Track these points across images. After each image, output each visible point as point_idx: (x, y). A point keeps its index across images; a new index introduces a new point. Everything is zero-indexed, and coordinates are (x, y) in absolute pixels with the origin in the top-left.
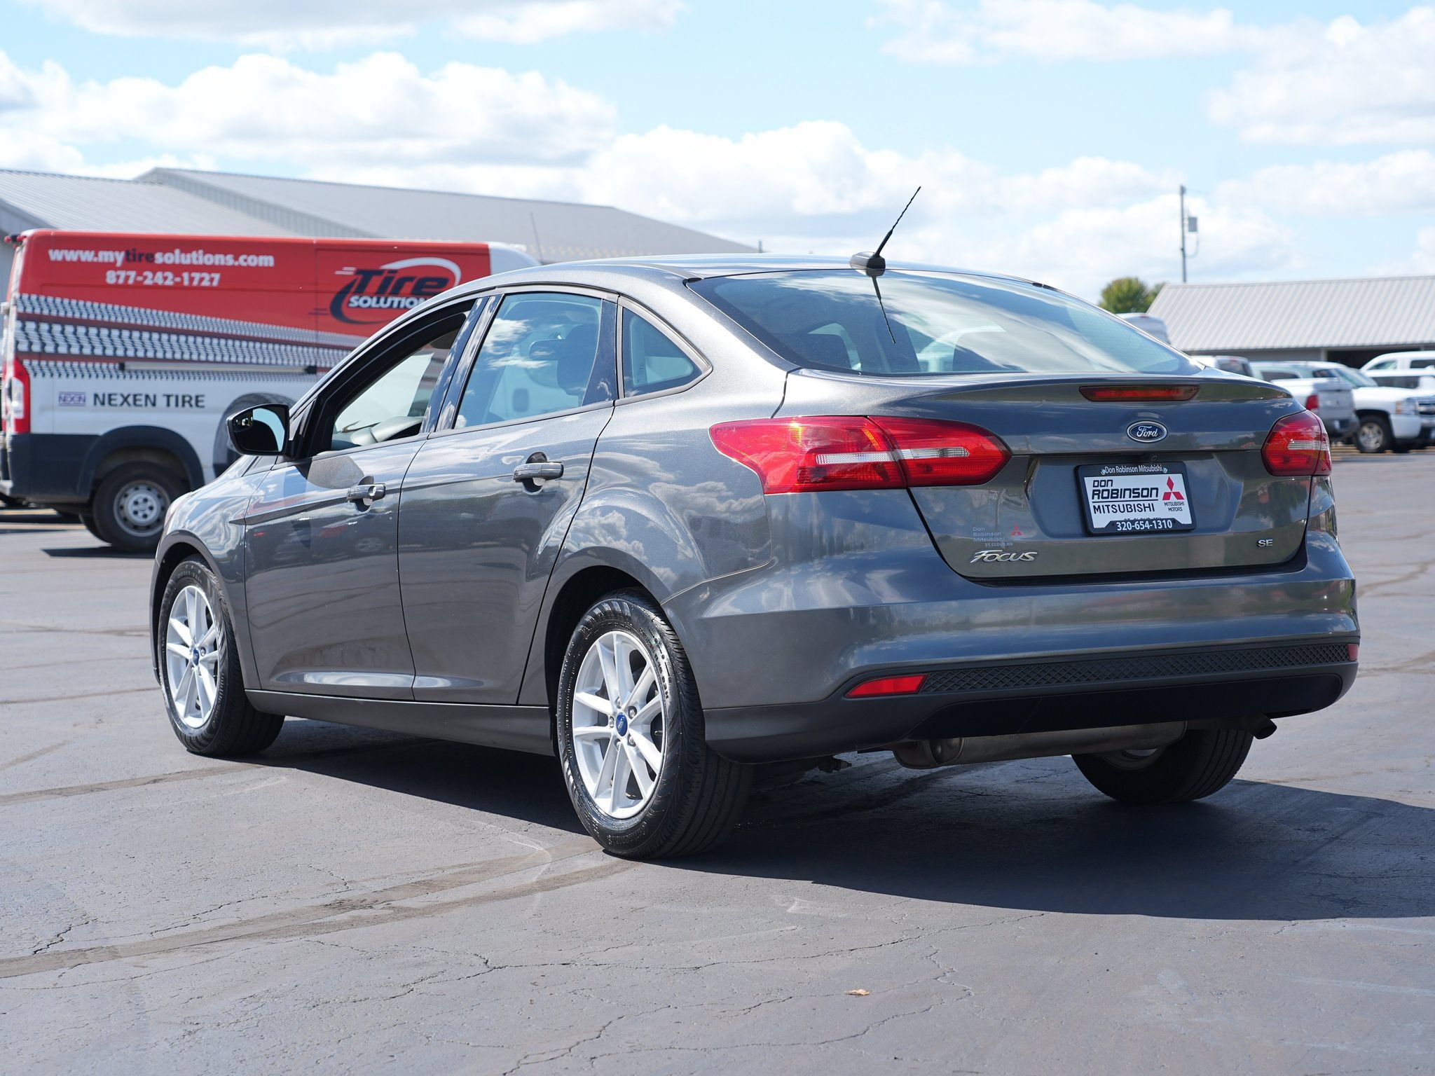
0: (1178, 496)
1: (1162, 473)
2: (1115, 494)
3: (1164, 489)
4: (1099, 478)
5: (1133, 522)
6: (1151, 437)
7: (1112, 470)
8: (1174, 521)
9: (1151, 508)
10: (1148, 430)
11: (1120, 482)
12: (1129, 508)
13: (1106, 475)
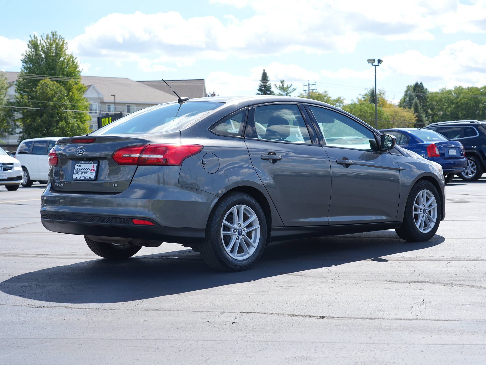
0: (94, 170)
1: (92, 164)
2: (81, 169)
3: (91, 168)
4: (78, 165)
5: (81, 177)
6: (81, 153)
7: (81, 163)
8: (90, 177)
9: (87, 173)
10: (81, 151)
11: (83, 166)
12: (82, 174)
13: (80, 164)
